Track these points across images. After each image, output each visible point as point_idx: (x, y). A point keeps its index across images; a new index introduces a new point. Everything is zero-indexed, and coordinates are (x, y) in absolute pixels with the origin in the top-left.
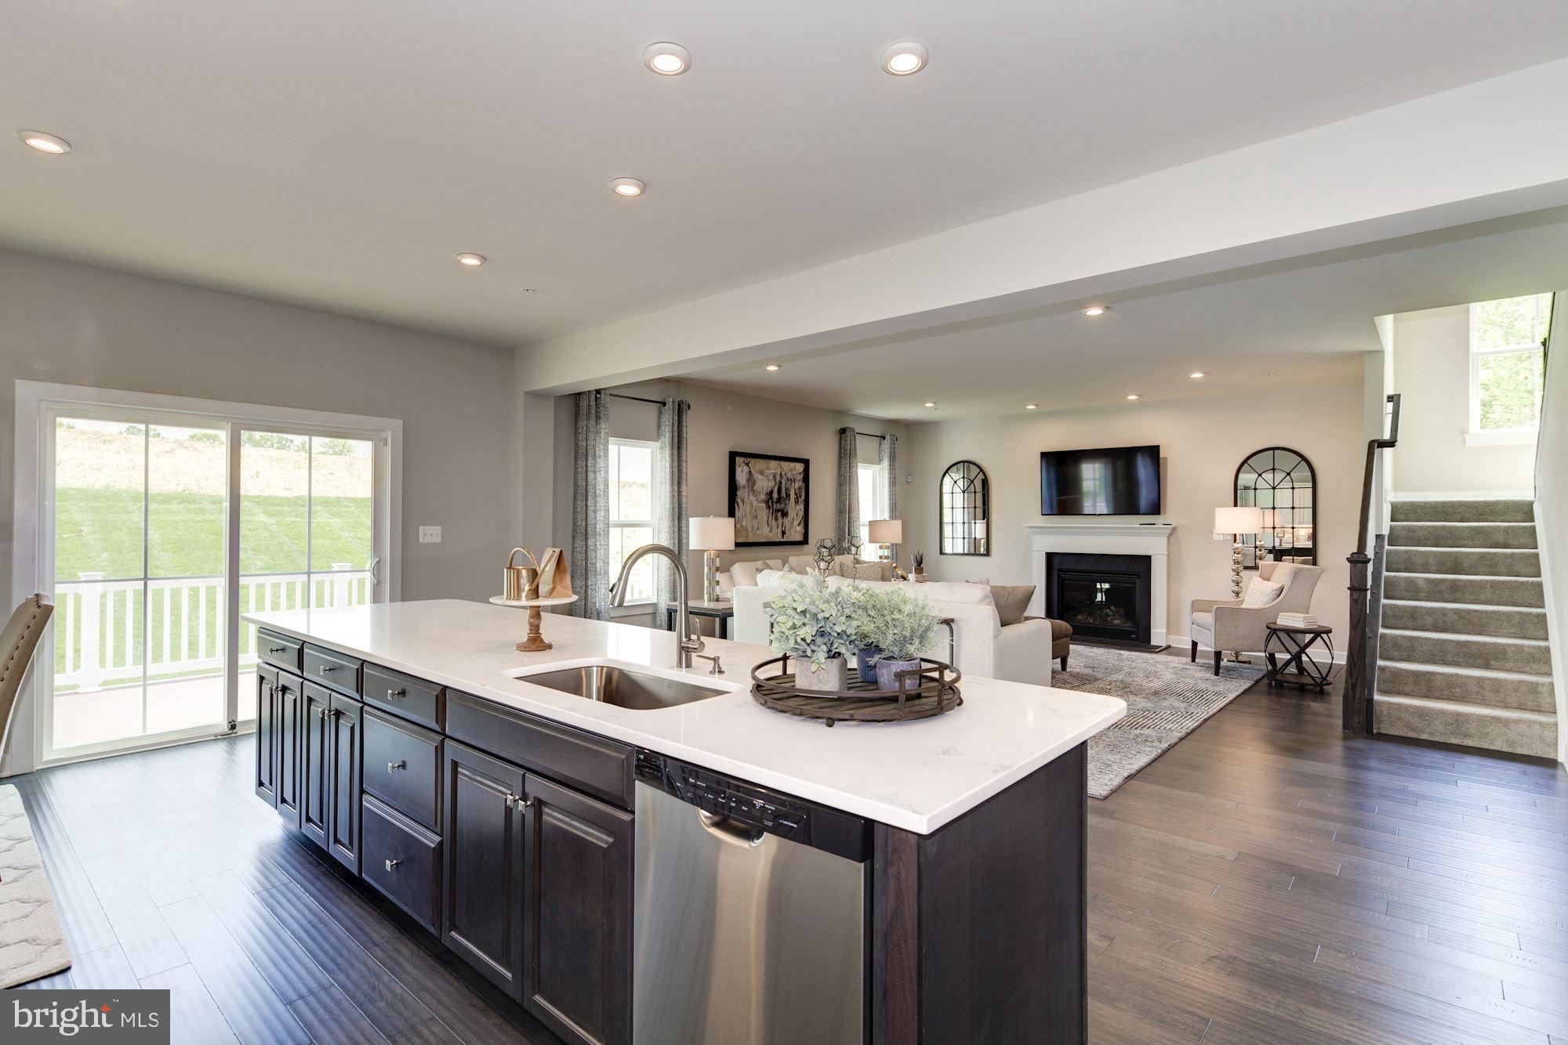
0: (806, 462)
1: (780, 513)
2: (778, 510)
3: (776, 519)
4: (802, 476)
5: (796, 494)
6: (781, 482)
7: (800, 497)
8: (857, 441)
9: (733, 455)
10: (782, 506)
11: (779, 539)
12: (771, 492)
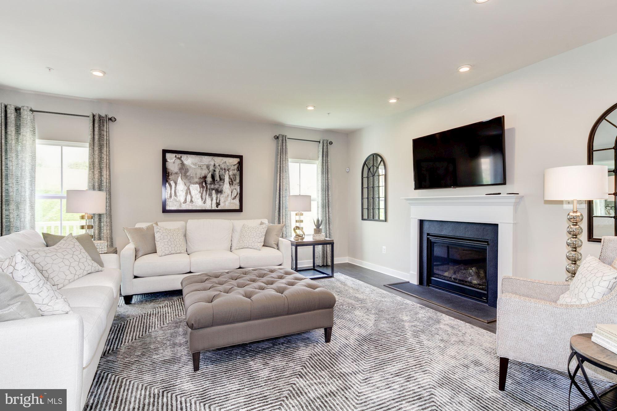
0: (241, 157)
1: (214, 191)
2: (213, 189)
3: (210, 195)
4: (236, 167)
5: (230, 178)
6: (214, 171)
7: (235, 180)
8: (288, 144)
9: (165, 152)
10: (217, 186)
11: (214, 207)
12: (205, 177)
